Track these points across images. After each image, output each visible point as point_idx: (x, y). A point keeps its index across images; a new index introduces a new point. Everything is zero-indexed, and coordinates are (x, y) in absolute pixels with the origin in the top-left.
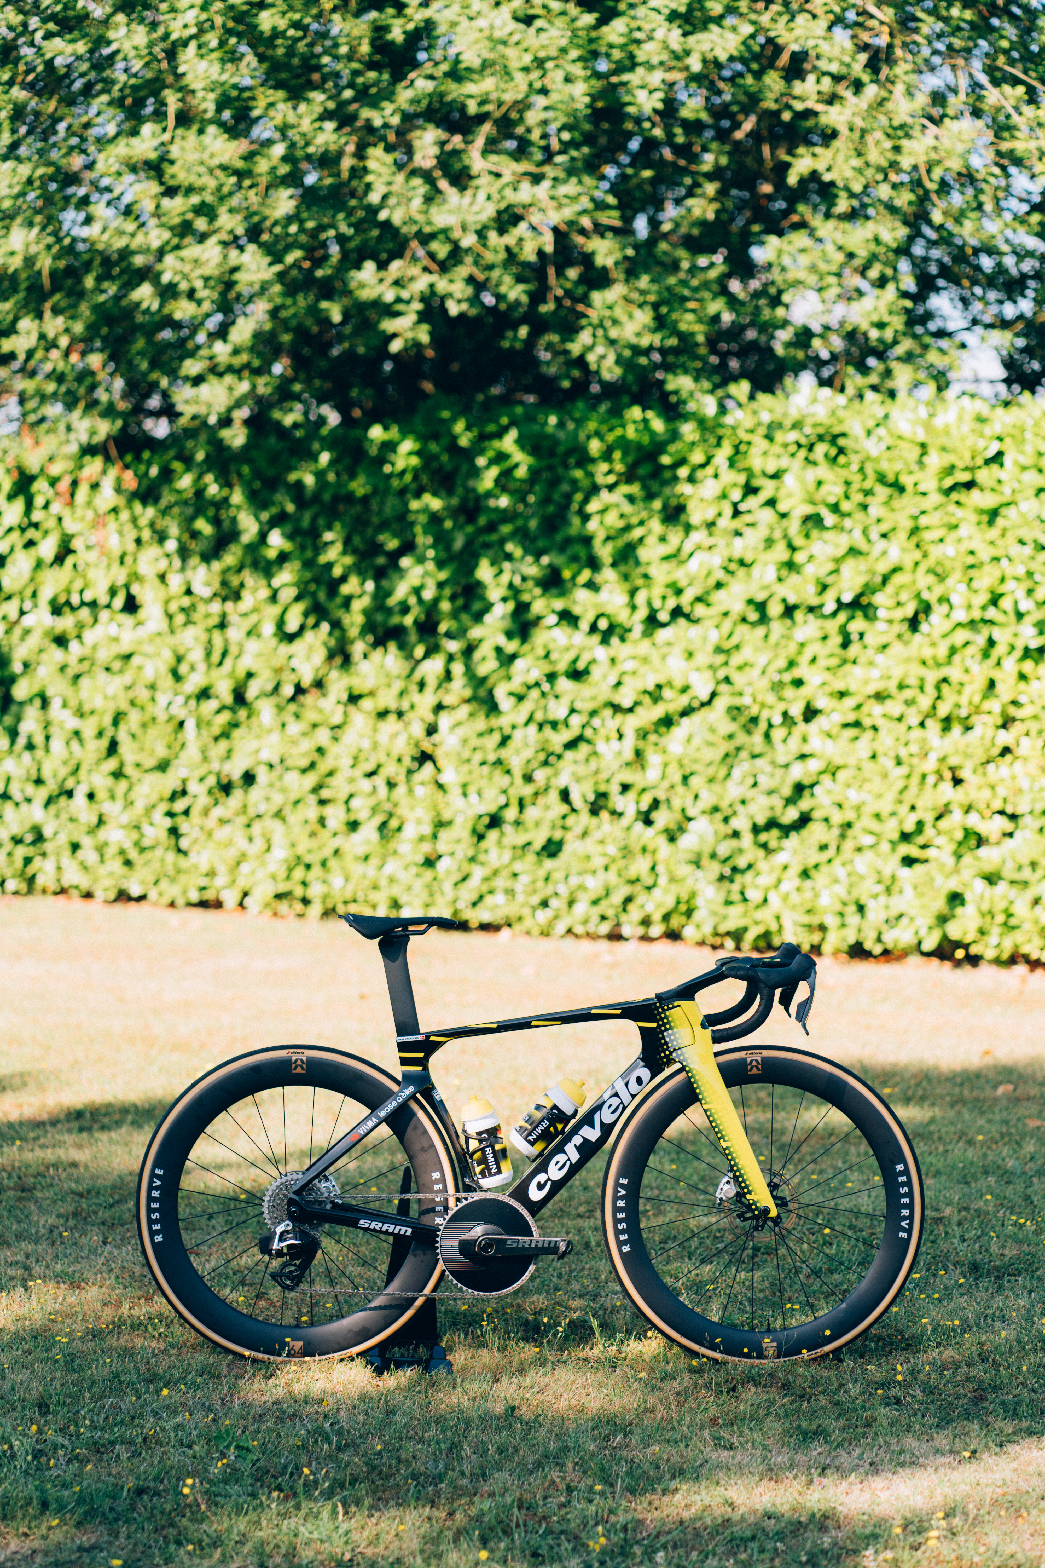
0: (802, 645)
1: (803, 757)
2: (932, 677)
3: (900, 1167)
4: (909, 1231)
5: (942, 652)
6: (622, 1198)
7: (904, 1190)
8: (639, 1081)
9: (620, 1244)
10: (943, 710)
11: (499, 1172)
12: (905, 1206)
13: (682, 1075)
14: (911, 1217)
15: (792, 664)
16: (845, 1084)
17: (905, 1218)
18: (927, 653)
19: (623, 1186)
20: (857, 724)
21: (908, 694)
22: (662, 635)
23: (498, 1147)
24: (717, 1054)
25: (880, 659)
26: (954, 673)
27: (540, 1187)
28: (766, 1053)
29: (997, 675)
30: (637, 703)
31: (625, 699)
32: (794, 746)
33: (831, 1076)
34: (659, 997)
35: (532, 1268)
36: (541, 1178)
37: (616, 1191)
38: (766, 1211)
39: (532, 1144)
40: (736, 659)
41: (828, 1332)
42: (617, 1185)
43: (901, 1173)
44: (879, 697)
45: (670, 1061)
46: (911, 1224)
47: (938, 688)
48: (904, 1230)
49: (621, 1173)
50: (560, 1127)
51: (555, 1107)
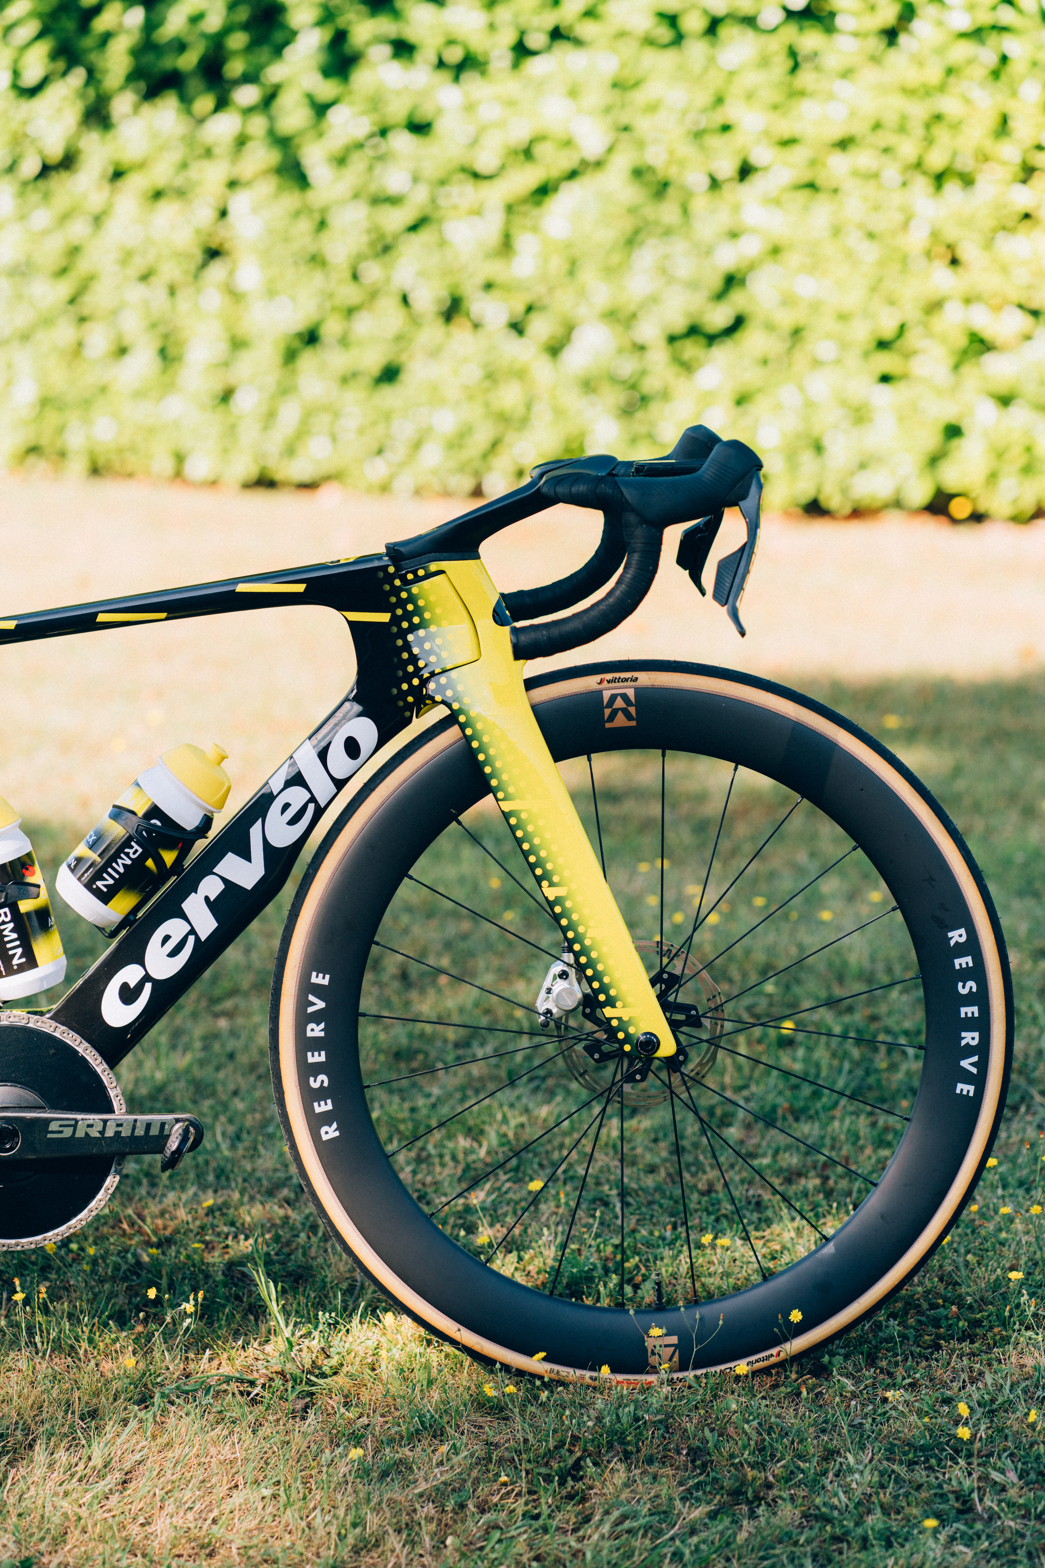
0: (732, 74)
1: (734, 235)
2: (919, 111)
3: (957, 936)
4: (979, 1081)
5: (933, 74)
6: (316, 1017)
7: (967, 988)
8: (352, 747)
9: (315, 1122)
10: (937, 160)
11: (31, 962)
12: (970, 1024)
13: (452, 734)
14: (983, 1049)
15: (719, 101)
16: (830, 747)
17: (969, 1051)
18: (913, 76)
19: (318, 991)
20: (811, 186)
21: (886, 138)
22: (534, 66)
23: (25, 906)
24: (531, 684)
25: (843, 88)
26: (949, 105)
27: (128, 995)
28: (645, 679)
29: (1012, 107)
30: (503, 167)
31: (485, 162)
32: (723, 219)
33: (799, 730)
34: (395, 552)
35: (111, 1181)
36: (131, 974)
37: (302, 1003)
38: (651, 1043)
39: (105, 897)
40: (640, 97)
41: (796, 1316)
42: (306, 988)
43: (961, 950)
44: (844, 144)
45: (423, 701)
46: (983, 1066)
47: (928, 126)
48: (967, 1078)
49: (314, 962)
50: (169, 857)
51: (155, 811)
